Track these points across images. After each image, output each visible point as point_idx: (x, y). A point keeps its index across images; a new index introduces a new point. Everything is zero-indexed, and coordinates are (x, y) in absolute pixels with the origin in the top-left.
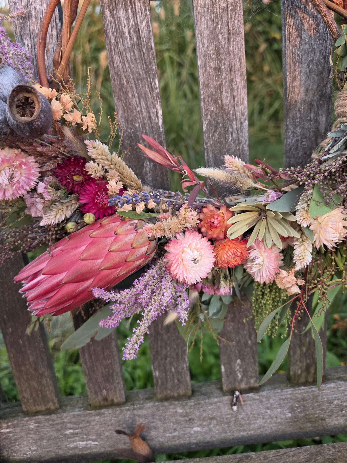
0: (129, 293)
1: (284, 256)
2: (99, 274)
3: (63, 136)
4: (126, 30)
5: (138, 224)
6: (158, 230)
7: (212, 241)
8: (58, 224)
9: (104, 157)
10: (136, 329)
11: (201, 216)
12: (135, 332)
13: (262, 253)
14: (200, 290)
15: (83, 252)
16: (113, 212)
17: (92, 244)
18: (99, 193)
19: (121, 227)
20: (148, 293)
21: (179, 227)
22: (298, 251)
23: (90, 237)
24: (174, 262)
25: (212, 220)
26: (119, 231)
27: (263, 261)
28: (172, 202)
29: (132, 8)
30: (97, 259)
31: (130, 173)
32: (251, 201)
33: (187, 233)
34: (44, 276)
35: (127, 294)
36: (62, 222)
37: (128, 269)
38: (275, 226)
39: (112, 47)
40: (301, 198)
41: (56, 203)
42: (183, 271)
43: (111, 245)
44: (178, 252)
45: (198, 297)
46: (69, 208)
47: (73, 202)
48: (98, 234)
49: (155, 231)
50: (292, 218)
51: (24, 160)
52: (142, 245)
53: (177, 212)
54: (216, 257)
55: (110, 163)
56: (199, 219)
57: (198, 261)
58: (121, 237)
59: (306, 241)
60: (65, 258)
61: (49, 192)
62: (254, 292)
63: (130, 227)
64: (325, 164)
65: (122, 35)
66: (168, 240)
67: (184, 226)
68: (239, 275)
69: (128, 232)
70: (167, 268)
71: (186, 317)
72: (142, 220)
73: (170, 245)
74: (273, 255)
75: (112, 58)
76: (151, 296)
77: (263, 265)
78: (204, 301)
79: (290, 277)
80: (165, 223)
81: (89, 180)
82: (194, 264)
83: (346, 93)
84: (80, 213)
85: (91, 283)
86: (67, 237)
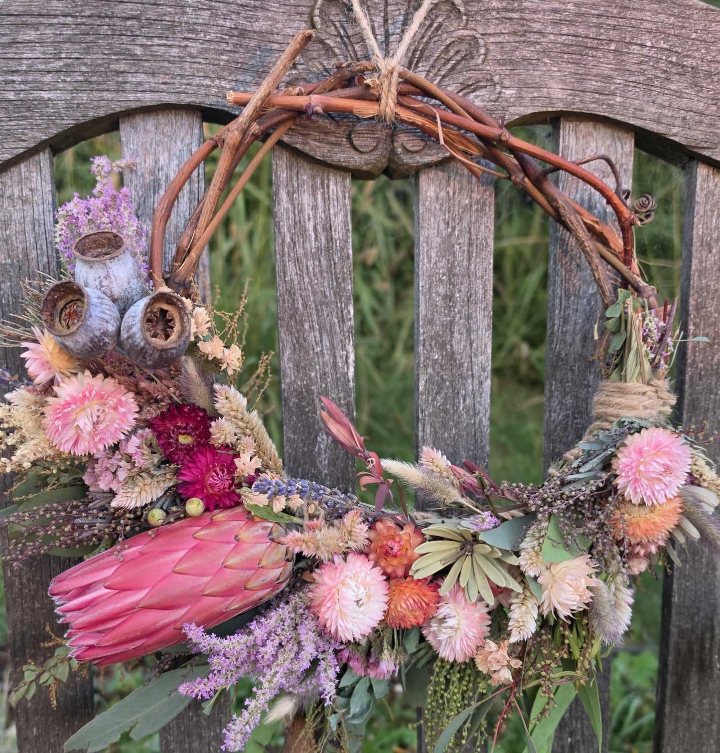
0: (242, 641)
1: (492, 620)
2: (199, 600)
3: (180, 370)
4: (310, 226)
5: (273, 530)
6: (310, 544)
7: (388, 576)
8: (135, 510)
9: (240, 416)
10: (250, 701)
11: (373, 534)
12: (248, 705)
13: (459, 611)
15: (180, 561)
16: (233, 504)
17: (196, 549)
18: (218, 469)
19: (247, 530)
20: (273, 646)
22: (516, 614)
23: (194, 538)
24: (327, 599)
25: (390, 543)
26: (243, 535)
27: (459, 624)
28: (336, 503)
29: (323, 193)
30: (202, 575)
31: (270, 446)
33: (349, 557)
34: (108, 591)
35: (238, 642)
36: (146, 505)
37: (245, 602)
39: (286, 250)
40: (530, 532)
41: (143, 474)
42: (337, 617)
43: (228, 556)
44: (335, 583)
46: (162, 485)
47: (168, 476)
48: (207, 535)
49: (304, 545)
50: (513, 561)
52: (275, 565)
53: (337, 522)
54: (388, 603)
55: (245, 425)
56: (369, 539)
57: (362, 605)
58: (245, 545)
59: (530, 599)
60: (149, 565)
61: (143, 454)
63: (261, 532)
64: (571, 487)
65: (304, 232)
66: (315, 564)
67: (347, 545)
69: (258, 540)
70: (311, 610)
71: (332, 694)
74: (477, 615)
75: (284, 266)
76: (277, 652)
77: (457, 629)
78: (344, 688)
79: (501, 651)
80: (319, 535)
81: (204, 445)
82: (357, 609)
83: (613, 387)
84: (175, 495)
85: (184, 616)
86: (150, 532)
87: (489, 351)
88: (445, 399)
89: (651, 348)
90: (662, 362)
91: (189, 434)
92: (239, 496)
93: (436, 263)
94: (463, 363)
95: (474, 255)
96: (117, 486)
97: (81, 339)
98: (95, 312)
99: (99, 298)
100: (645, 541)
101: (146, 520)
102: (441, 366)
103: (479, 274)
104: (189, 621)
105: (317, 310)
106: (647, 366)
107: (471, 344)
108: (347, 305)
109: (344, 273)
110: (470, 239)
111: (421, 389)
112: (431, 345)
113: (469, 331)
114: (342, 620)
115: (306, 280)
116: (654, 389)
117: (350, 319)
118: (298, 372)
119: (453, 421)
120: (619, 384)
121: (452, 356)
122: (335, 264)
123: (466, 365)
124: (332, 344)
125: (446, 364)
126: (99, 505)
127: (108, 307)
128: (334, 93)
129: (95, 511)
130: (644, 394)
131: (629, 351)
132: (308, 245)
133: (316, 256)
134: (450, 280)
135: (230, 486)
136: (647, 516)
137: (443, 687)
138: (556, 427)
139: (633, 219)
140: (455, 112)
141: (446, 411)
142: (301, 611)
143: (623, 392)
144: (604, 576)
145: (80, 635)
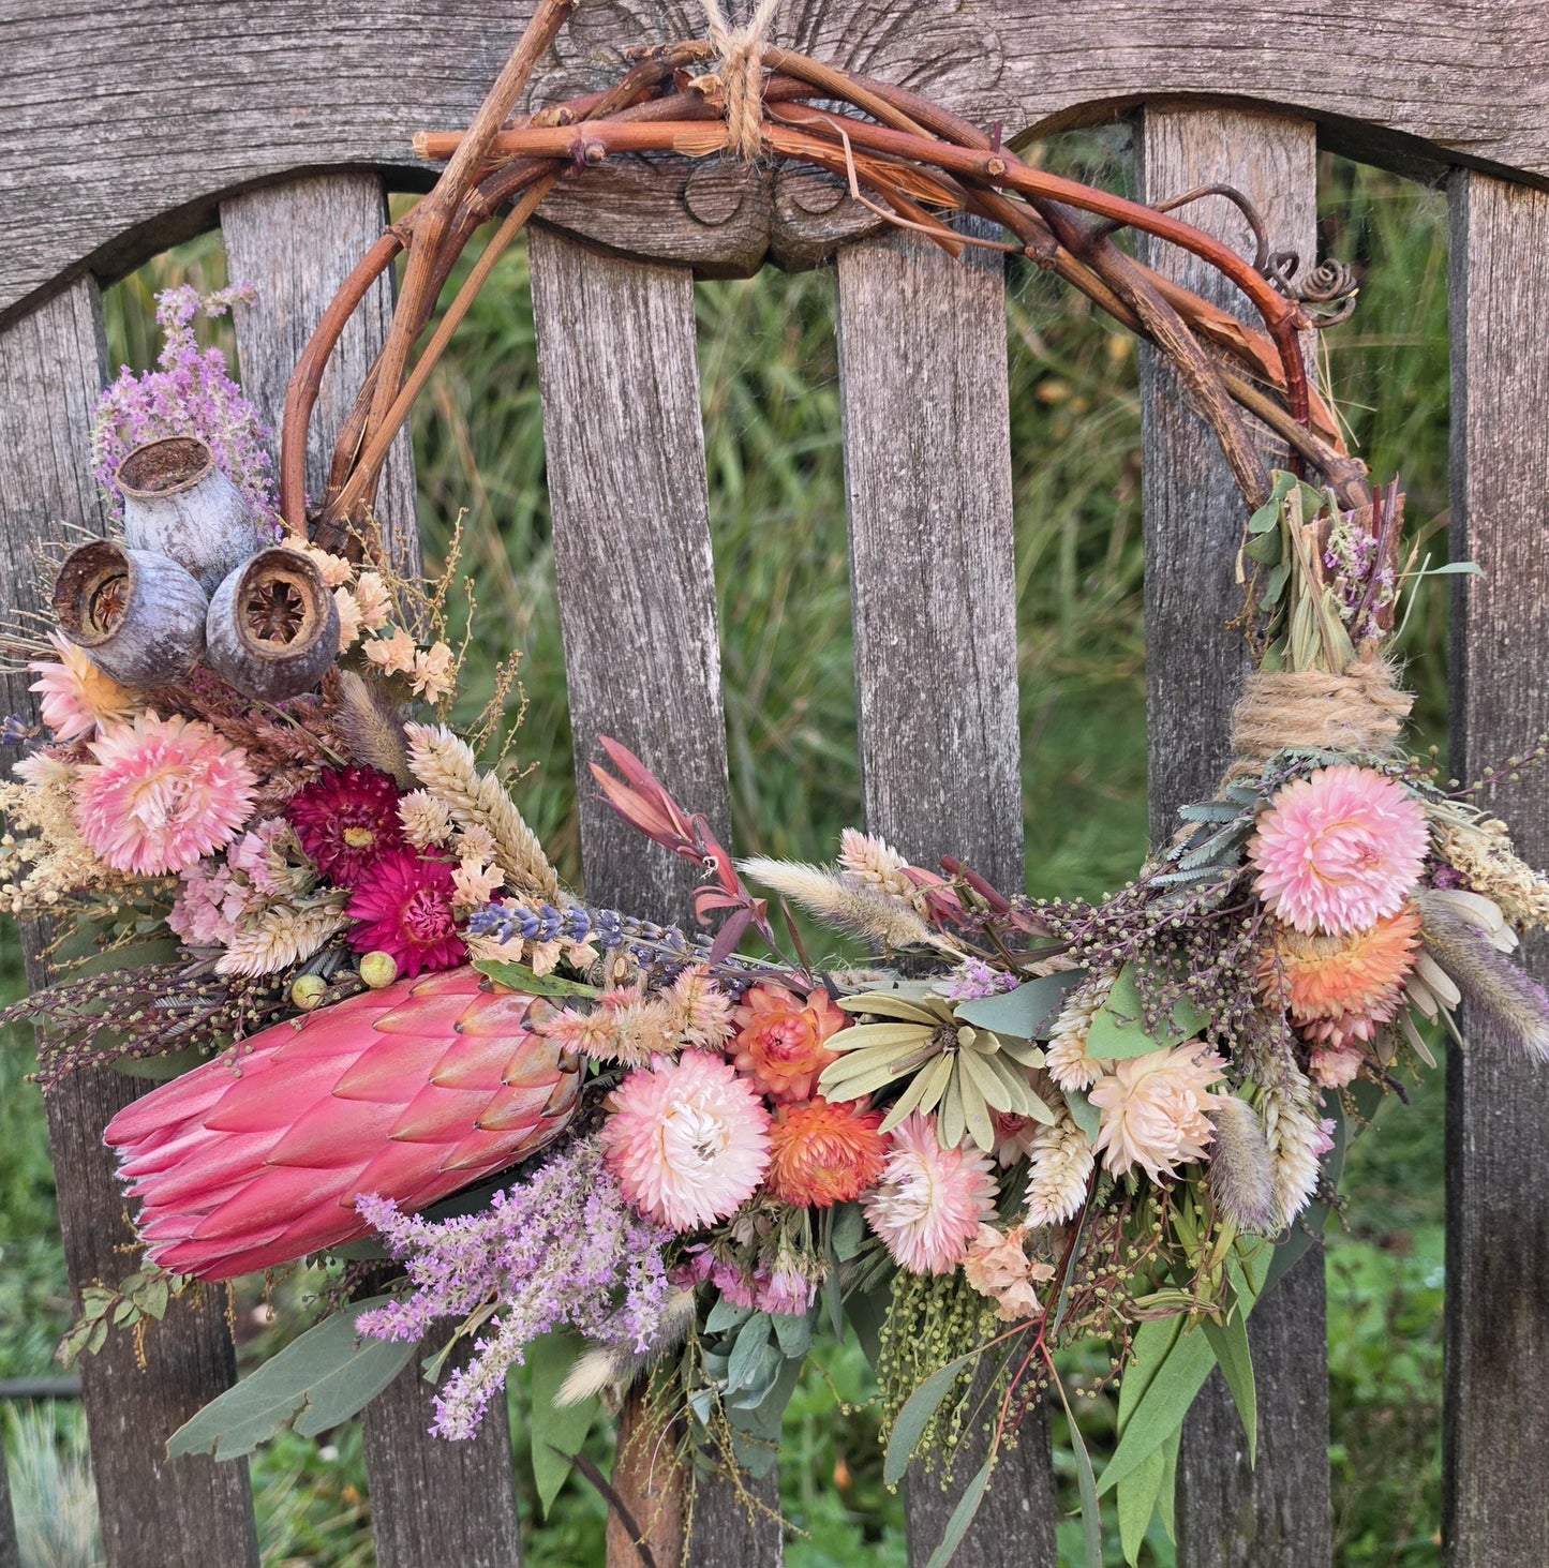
0: (473, 1229)
1: (1003, 1187)
2: (386, 1149)
3: (339, 698)
4: (613, 386)
5: (532, 1011)
6: (599, 1034)
7: (769, 1103)
8: (265, 980)
9: (459, 784)
10: (486, 1344)
11: (743, 1016)
12: (481, 1352)
13: (930, 1167)
14: (704, 1278)
15: (347, 1073)
16: (455, 961)
17: (379, 1050)
18: (421, 893)
19: (478, 1012)
20: (534, 1238)
21: (668, 1035)
22: (1043, 1170)
23: (375, 1029)
24: (636, 1141)
25: (776, 1032)
26: (470, 1022)
27: (930, 1195)
28: (655, 953)
29: (637, 317)
30: (389, 1100)
31: (528, 842)
32: (914, 991)
33: (686, 1059)
34: (211, 1133)
35: (467, 1231)
36: (286, 970)
37: (479, 1153)
38: (977, 1078)
40: (1073, 999)
41: (277, 908)
42: (659, 1180)
44: (649, 1112)
45: (694, 1317)
46: (316, 927)
47: (328, 910)
48: (401, 1021)
49: (588, 1037)
50: (1034, 1059)
51: (222, 761)
52: (537, 1080)
53: (664, 991)
54: (772, 1151)
55: (471, 803)
56: (733, 1023)
57: (712, 1154)
58: (474, 1041)
59: (1072, 1139)
60: (288, 1083)
61: (268, 868)
62: (889, 1309)
63: (506, 1014)
64: (1163, 900)
65: (600, 399)
66: (623, 1074)
67: (682, 1037)
69: (500, 1030)
70: (608, 1166)
71: (651, 1328)
72: (546, 998)
73: (628, 1087)
74: (963, 1174)
76: (544, 1249)
77: (928, 1206)
78: (719, 1334)
79: (1009, 1247)
80: (620, 1018)
81: (394, 847)
82: (700, 1161)
83: (1269, 684)
84: (347, 949)
85: (358, 1179)
86: (293, 1021)
87: (1012, 621)
88: (920, 728)
89: (1348, 593)
90: (1373, 624)
91: (363, 826)
92: (465, 944)
93: (883, 443)
94: (954, 651)
95: (967, 418)
96: (226, 932)
97: (130, 651)
98: (152, 597)
99: (160, 568)
100: (1336, 1011)
101: (290, 999)
102: (907, 660)
103: (980, 459)
105: (635, 560)
106: (1338, 635)
107: (970, 610)
108: (698, 544)
109: (688, 478)
110: (955, 386)
111: (865, 710)
112: (881, 617)
113: (964, 582)
114: (671, 1187)
115: (611, 499)
116: (1356, 683)
117: (706, 574)
118: (603, 689)
119: (940, 774)
120: (1279, 676)
121: (929, 637)
122: (668, 461)
123: (961, 654)
124: (671, 629)
125: (917, 655)
126: (199, 972)
127: (178, 585)
128: (632, 112)
129: (192, 984)
130: (1333, 694)
131: (1296, 606)
132: (609, 427)
133: (629, 448)
134: (917, 476)
135: (448, 925)
136: (1338, 959)
137: (912, 1328)
138: (1170, 778)
139: (1296, 317)
140: (891, 125)
141: (922, 756)
142: (595, 1170)
143: (1287, 693)
144: (1249, 1089)
145: (162, 1218)
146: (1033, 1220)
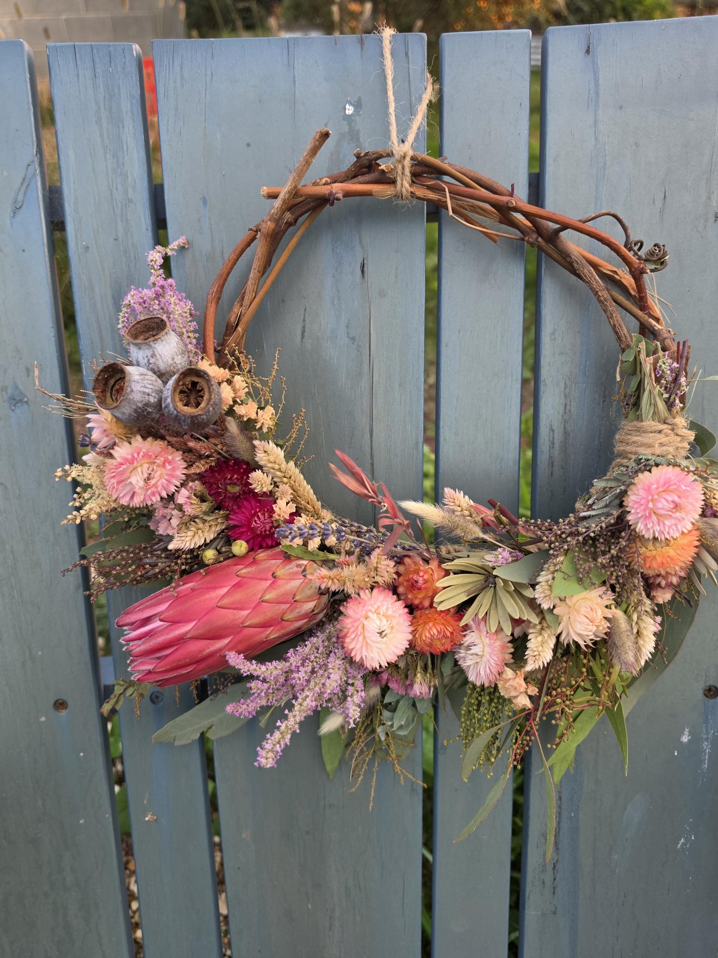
0: (279, 667)
1: (515, 649)
2: (240, 631)
3: (225, 429)
5: (307, 567)
6: (335, 580)
7: (411, 609)
8: (191, 551)
9: (277, 467)
10: (282, 723)
11: (401, 569)
12: (280, 726)
13: (483, 638)
14: (384, 682)
15: (223, 596)
16: (274, 544)
17: (238, 586)
18: (259, 514)
19: (283, 568)
20: (306, 672)
21: (367, 579)
22: (533, 643)
23: (237, 576)
24: (351, 631)
25: (415, 577)
26: (279, 573)
27: (483, 651)
28: (362, 542)
30: (242, 609)
31: (307, 490)
32: (476, 559)
33: (375, 591)
34: (162, 623)
35: (276, 668)
36: (200, 547)
37: (282, 632)
38: (504, 601)
40: (546, 566)
41: (196, 520)
42: (362, 647)
43: (265, 592)
44: (359, 616)
45: (380, 696)
46: (213, 529)
47: (219, 520)
48: (249, 572)
49: (331, 581)
50: (529, 593)
51: (170, 457)
52: (309, 599)
53: (366, 558)
54: (413, 633)
55: (281, 474)
56: (397, 573)
57: (385, 635)
58: (280, 582)
59: (546, 629)
60: (197, 601)
61: (192, 504)
62: (465, 699)
63: (295, 569)
64: (585, 523)
66: (347, 597)
67: (374, 580)
68: (447, 669)
69: (293, 576)
70: (340, 639)
71: (357, 716)
72: (314, 561)
73: (348, 605)
74: (498, 643)
76: (310, 677)
77: (482, 656)
78: (390, 704)
79: (518, 679)
80: (346, 572)
81: (249, 494)
82: (380, 639)
83: (631, 426)
84: (227, 537)
85: (227, 645)
86: (202, 571)
89: (666, 388)
90: (677, 401)
91: (235, 484)
92: (278, 537)
96: (172, 531)
100: (663, 573)
101: (202, 559)
104: (230, 650)
106: (661, 406)
114: (367, 651)
116: (670, 427)
120: (635, 423)
126: (162, 548)
127: (150, 382)
128: (355, 180)
130: (660, 432)
131: (643, 393)
135: (271, 528)
136: (664, 550)
139: (643, 268)
140: (467, 185)
142: (334, 640)
143: (640, 431)
144: (624, 606)
145: (140, 661)
146: (529, 667)
